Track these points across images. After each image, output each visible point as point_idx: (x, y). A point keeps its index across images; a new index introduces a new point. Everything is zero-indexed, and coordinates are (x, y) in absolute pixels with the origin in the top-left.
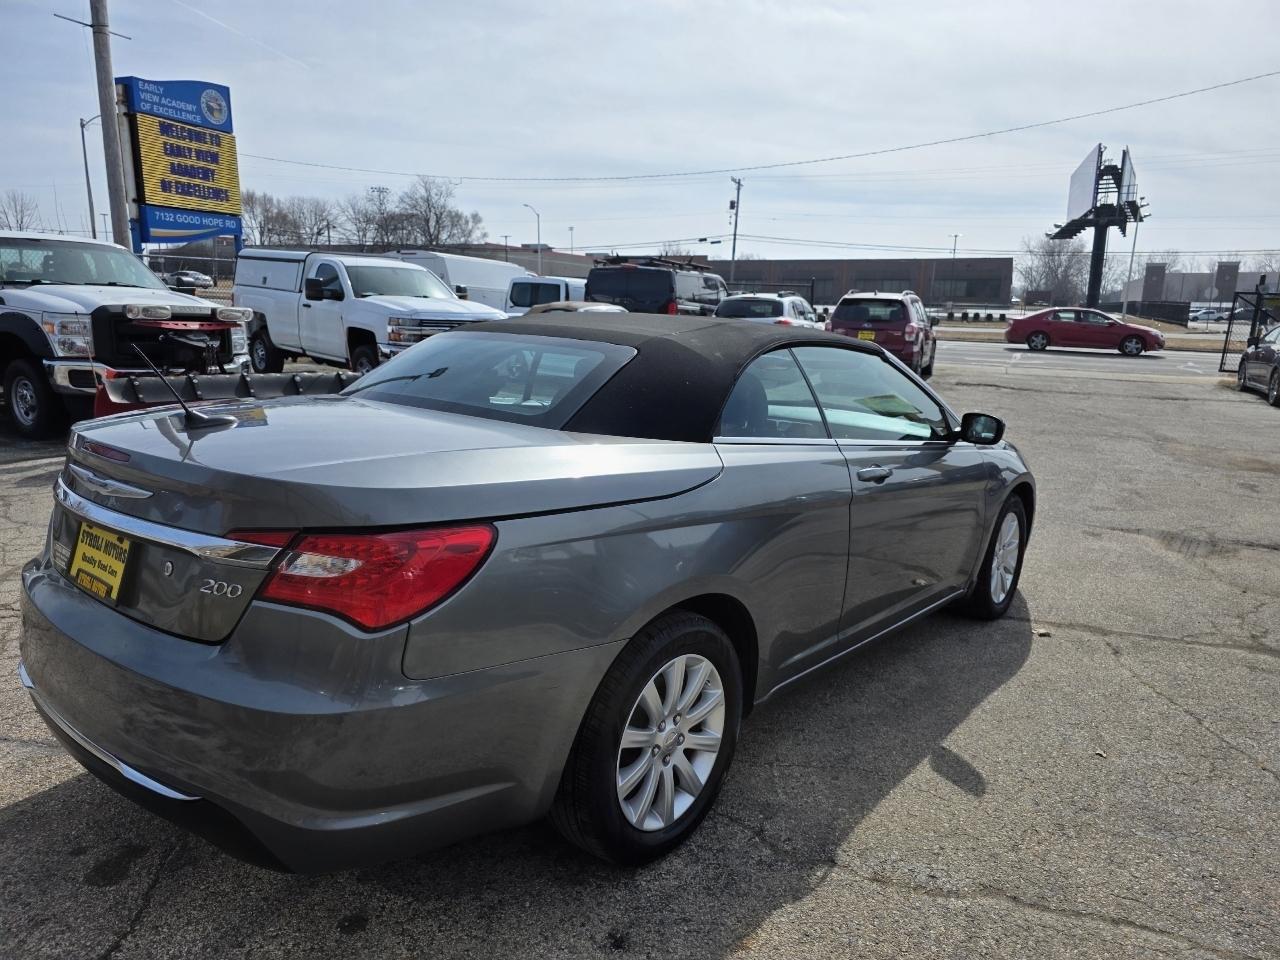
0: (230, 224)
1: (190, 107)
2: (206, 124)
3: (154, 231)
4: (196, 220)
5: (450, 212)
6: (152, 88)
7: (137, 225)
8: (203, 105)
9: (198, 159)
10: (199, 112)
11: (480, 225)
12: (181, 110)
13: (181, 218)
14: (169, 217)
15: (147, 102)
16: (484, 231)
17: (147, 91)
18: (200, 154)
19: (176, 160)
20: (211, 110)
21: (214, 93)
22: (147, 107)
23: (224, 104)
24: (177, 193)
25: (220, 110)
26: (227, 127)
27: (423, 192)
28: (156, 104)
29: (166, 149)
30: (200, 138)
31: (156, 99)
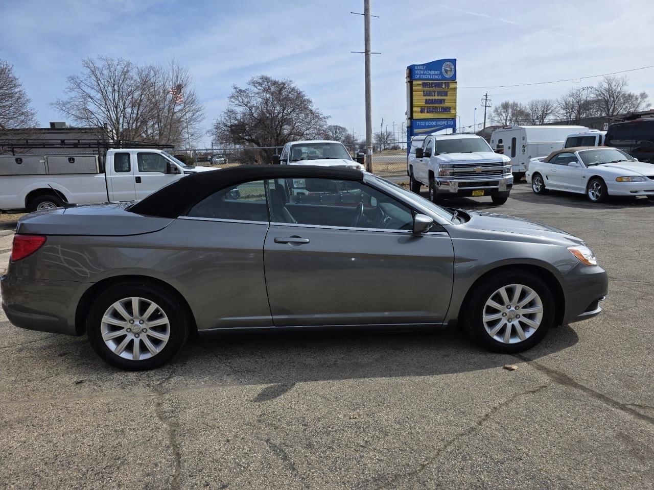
0: (451, 123)
1: (436, 72)
2: (444, 79)
3: (416, 131)
4: (434, 123)
5: (624, 95)
6: (421, 67)
7: (409, 129)
8: (443, 70)
9: (438, 96)
10: (441, 73)
11: (645, 100)
12: (433, 75)
13: (428, 123)
14: (423, 124)
15: (418, 74)
16: (648, 103)
17: (418, 70)
18: (439, 93)
19: (428, 98)
20: (446, 71)
21: (448, 63)
22: (418, 76)
23: (453, 67)
24: (427, 112)
25: (451, 71)
26: (454, 78)
27: (606, 86)
28: (422, 74)
29: (424, 94)
30: (439, 85)
31: (422, 72)
